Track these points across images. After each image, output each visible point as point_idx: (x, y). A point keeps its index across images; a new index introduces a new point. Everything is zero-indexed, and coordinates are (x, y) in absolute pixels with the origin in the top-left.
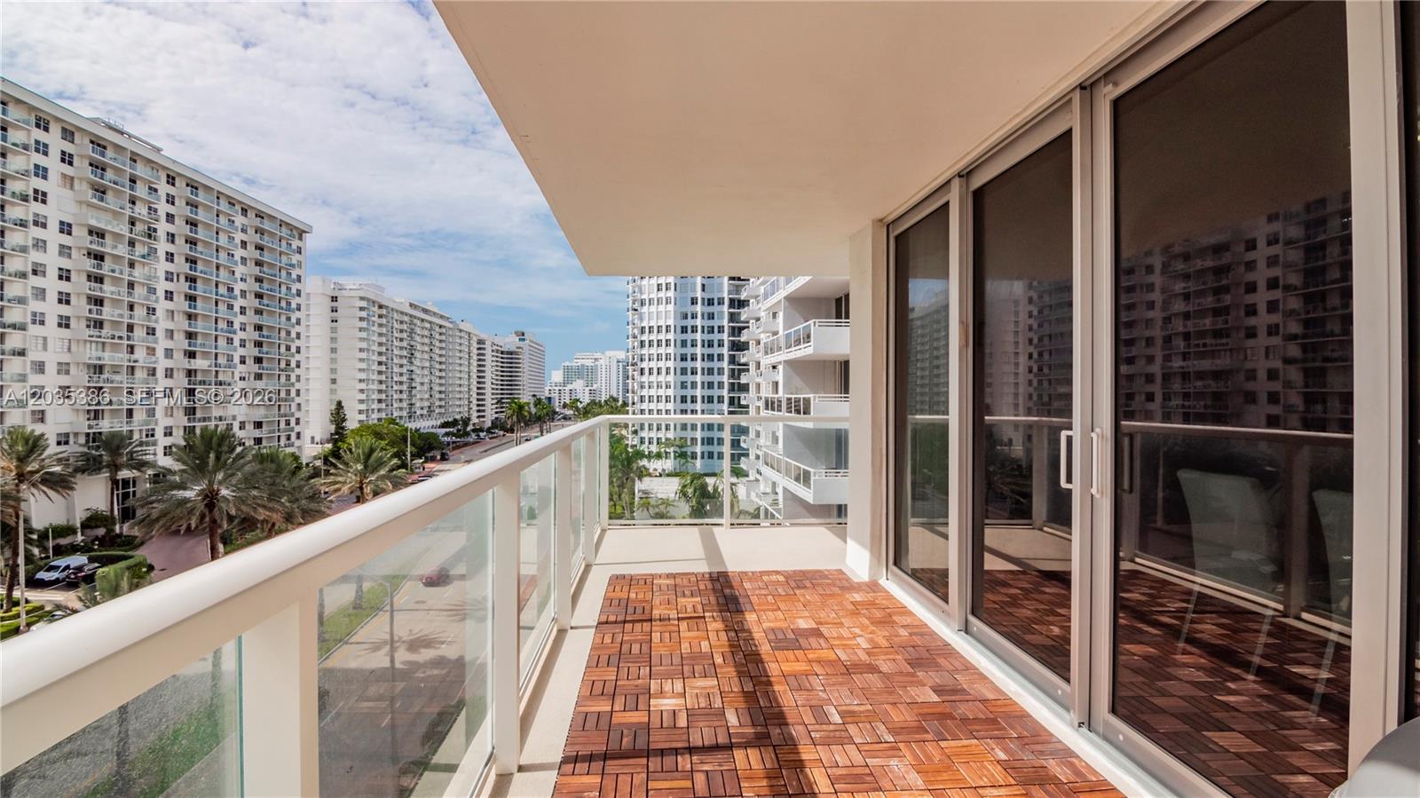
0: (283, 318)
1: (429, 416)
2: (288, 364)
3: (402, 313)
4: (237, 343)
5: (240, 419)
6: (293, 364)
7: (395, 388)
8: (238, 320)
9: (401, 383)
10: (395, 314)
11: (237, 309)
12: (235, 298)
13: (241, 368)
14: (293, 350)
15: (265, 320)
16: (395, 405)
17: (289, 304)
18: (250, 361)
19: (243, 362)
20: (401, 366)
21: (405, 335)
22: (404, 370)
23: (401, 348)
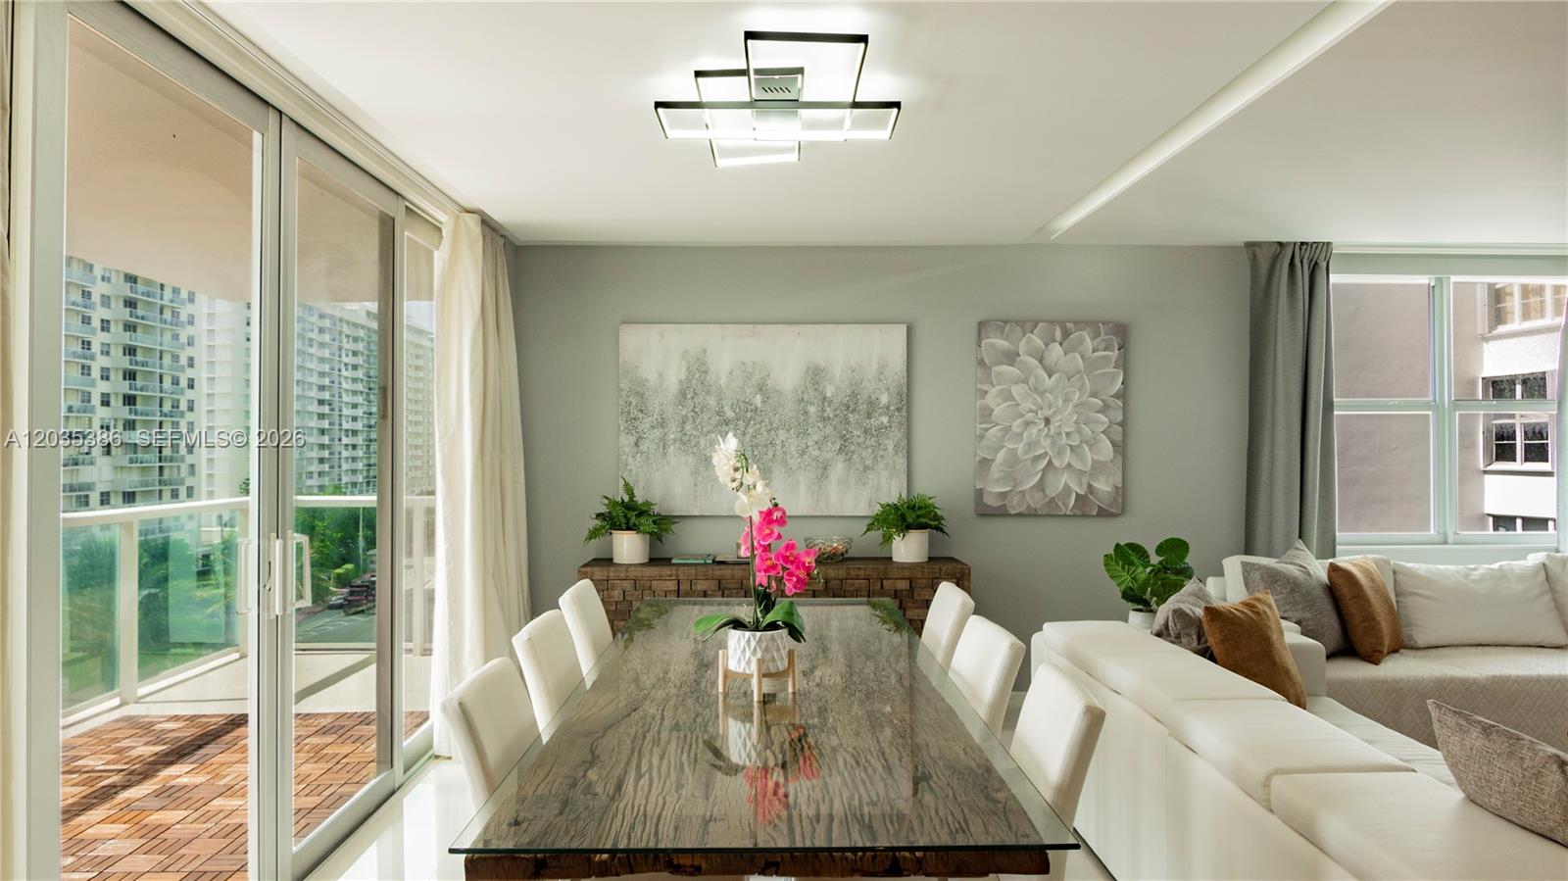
0: (167, 337)
2: (176, 405)
3: (356, 325)
4: (96, 373)
5: (102, 488)
6: (183, 406)
7: (345, 440)
8: (98, 340)
9: (355, 433)
10: (345, 326)
11: (96, 323)
12: (91, 307)
13: (102, 413)
14: (184, 383)
15: (140, 340)
16: (345, 467)
17: (175, 314)
18: (116, 402)
19: (106, 403)
20: (355, 406)
21: (360, 360)
22: (359, 412)
23: (355, 380)
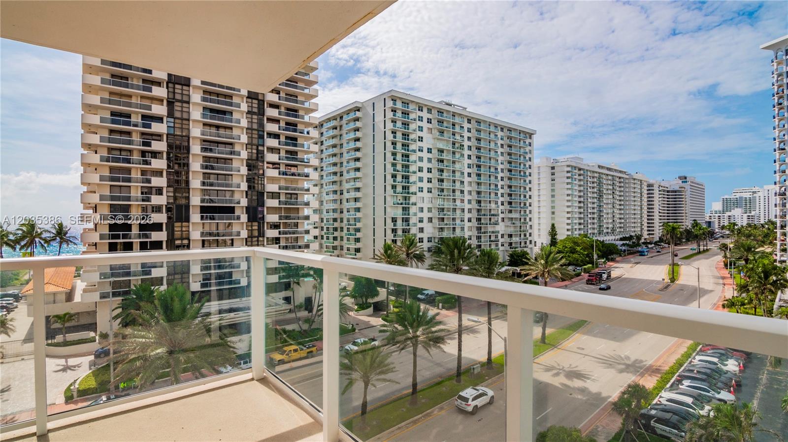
0: (522, 181)
1: (613, 233)
2: (525, 204)
3: (593, 172)
4: (499, 195)
5: (501, 233)
6: (528, 205)
7: (589, 216)
8: (500, 183)
9: (593, 213)
10: (589, 173)
11: (499, 178)
12: (498, 173)
13: (501, 207)
14: (528, 197)
15: (514, 183)
16: (589, 226)
17: (525, 173)
18: (506, 204)
19: (502, 204)
20: (593, 203)
21: (595, 185)
22: (595, 206)
23: (593, 193)
